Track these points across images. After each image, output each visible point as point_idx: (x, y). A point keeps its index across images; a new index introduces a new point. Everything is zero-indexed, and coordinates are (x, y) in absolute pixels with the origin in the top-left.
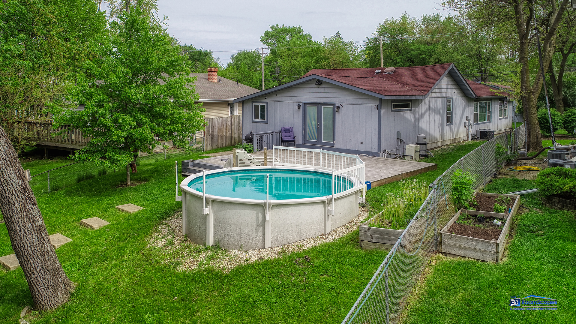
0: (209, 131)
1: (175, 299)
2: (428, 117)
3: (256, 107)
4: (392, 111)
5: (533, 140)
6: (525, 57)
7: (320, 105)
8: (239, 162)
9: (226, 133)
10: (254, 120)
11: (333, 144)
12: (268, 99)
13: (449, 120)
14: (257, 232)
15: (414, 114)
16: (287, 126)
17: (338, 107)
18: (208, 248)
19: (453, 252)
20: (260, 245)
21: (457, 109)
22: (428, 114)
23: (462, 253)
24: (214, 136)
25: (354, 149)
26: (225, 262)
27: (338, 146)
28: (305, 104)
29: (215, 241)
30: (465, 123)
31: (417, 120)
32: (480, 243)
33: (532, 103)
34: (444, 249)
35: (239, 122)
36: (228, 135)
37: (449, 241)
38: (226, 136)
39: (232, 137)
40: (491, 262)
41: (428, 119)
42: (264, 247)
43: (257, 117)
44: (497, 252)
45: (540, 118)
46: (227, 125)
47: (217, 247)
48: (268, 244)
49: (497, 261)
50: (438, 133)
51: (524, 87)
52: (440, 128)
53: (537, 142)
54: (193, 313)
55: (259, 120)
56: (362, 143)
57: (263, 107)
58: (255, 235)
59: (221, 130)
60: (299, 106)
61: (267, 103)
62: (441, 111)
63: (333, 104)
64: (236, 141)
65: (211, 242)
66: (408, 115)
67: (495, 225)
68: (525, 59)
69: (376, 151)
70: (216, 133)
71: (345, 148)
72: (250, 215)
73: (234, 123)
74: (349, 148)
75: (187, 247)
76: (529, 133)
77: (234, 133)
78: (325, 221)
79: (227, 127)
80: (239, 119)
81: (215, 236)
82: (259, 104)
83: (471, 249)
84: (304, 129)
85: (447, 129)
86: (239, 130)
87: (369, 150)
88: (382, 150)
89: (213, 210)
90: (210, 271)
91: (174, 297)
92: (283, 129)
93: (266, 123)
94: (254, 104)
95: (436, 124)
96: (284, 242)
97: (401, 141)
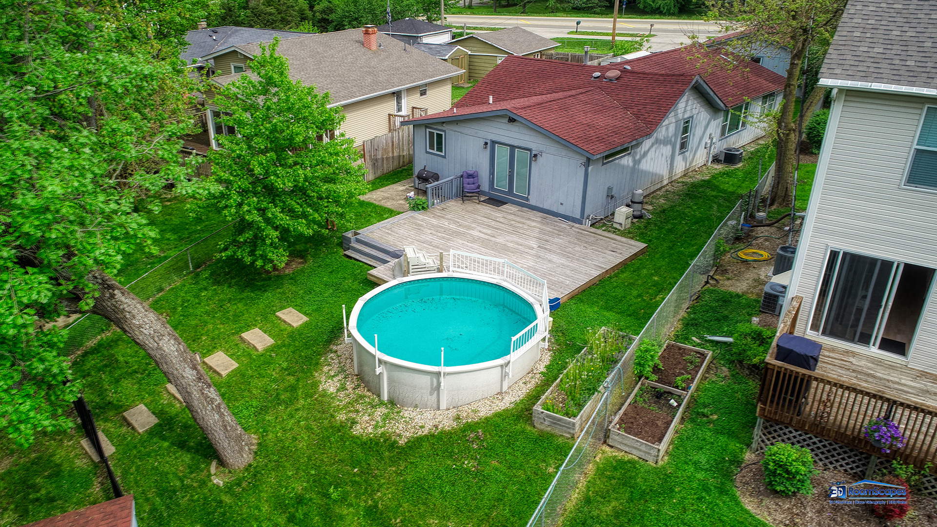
0: (370, 156)
1: (356, 470)
2: (653, 153)
3: (431, 134)
4: (603, 164)
5: (781, 193)
6: (792, 85)
7: (513, 147)
8: (411, 267)
9: (393, 152)
10: (428, 150)
11: (527, 199)
12: (446, 127)
13: (683, 146)
14: (431, 394)
15: (634, 157)
16: (471, 170)
17: (535, 156)
18: (381, 403)
19: (619, 447)
20: (435, 405)
21: (697, 128)
22: (653, 149)
23: (627, 449)
24: (377, 160)
25: (552, 209)
26: (401, 426)
27: (533, 202)
28: (494, 143)
29: (389, 396)
30: (706, 143)
31: (637, 162)
32: (644, 446)
33: (789, 144)
34: (610, 442)
35: (409, 134)
36: (395, 154)
37: (617, 438)
38: (393, 157)
39: (399, 156)
40: (651, 463)
41: (653, 156)
42: (438, 409)
43: (432, 147)
44: (658, 456)
45: (811, 129)
46: (393, 142)
47: (392, 402)
48: (443, 406)
49: (657, 462)
50: (665, 169)
51: (783, 124)
52: (669, 162)
53: (786, 194)
54: (374, 492)
55: (435, 152)
56: (562, 204)
57: (439, 136)
58: (430, 397)
59: (385, 150)
60: (486, 144)
61: (445, 131)
62: (673, 139)
63: (530, 150)
64: (405, 160)
65: (385, 397)
66: (626, 161)
67: (671, 405)
68: (792, 87)
69: (578, 217)
70: (379, 157)
71: (541, 206)
72: (426, 380)
73: (403, 139)
74: (546, 206)
75: (362, 397)
76: (778, 183)
77: (403, 150)
78: (502, 380)
79: (393, 145)
80: (409, 131)
81: (389, 392)
82: (436, 132)
83: (635, 448)
84: (492, 173)
85: (679, 159)
86: (409, 145)
87: (570, 214)
88: (586, 216)
89: (386, 368)
90: (386, 437)
91: (355, 468)
92: (465, 174)
93: (444, 157)
94: (428, 130)
95: (664, 157)
96: (459, 404)
97: (612, 197)
